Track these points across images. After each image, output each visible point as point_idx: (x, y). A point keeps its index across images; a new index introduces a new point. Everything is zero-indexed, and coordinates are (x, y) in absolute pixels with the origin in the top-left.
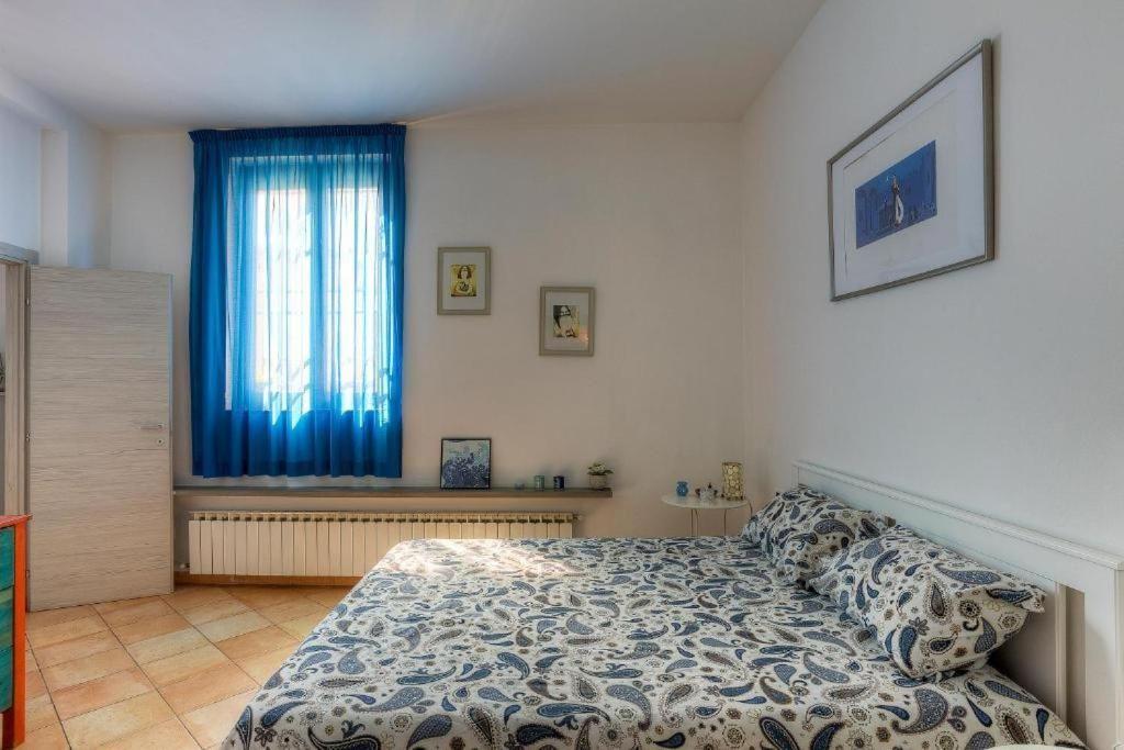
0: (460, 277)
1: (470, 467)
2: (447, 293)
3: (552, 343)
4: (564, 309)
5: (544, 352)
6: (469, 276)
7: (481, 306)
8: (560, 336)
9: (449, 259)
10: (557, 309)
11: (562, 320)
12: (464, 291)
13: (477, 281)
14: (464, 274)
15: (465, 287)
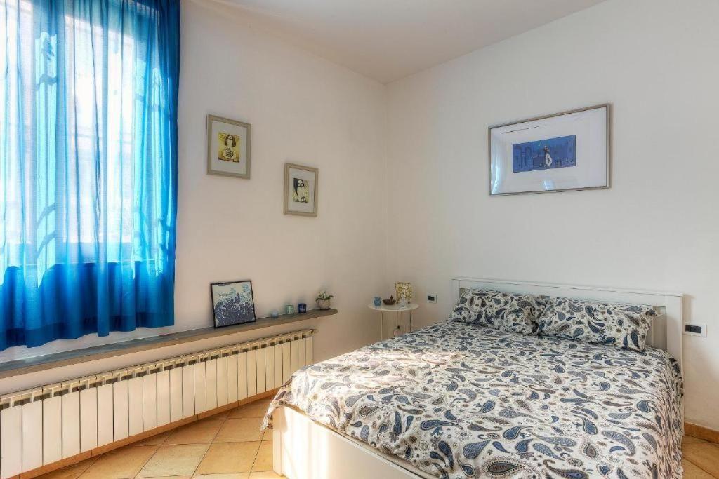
0: (226, 144)
1: (237, 305)
2: (215, 156)
3: (293, 206)
4: (300, 182)
5: (287, 212)
6: (234, 145)
7: (243, 172)
8: (297, 201)
9: (217, 126)
10: (296, 181)
11: (299, 189)
12: (229, 156)
13: (240, 149)
14: (230, 142)
15: (231, 154)
